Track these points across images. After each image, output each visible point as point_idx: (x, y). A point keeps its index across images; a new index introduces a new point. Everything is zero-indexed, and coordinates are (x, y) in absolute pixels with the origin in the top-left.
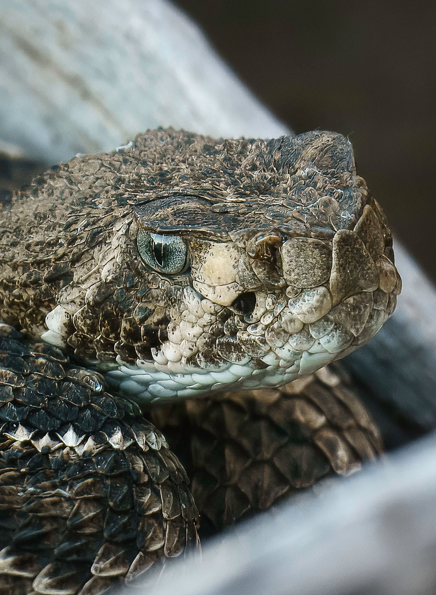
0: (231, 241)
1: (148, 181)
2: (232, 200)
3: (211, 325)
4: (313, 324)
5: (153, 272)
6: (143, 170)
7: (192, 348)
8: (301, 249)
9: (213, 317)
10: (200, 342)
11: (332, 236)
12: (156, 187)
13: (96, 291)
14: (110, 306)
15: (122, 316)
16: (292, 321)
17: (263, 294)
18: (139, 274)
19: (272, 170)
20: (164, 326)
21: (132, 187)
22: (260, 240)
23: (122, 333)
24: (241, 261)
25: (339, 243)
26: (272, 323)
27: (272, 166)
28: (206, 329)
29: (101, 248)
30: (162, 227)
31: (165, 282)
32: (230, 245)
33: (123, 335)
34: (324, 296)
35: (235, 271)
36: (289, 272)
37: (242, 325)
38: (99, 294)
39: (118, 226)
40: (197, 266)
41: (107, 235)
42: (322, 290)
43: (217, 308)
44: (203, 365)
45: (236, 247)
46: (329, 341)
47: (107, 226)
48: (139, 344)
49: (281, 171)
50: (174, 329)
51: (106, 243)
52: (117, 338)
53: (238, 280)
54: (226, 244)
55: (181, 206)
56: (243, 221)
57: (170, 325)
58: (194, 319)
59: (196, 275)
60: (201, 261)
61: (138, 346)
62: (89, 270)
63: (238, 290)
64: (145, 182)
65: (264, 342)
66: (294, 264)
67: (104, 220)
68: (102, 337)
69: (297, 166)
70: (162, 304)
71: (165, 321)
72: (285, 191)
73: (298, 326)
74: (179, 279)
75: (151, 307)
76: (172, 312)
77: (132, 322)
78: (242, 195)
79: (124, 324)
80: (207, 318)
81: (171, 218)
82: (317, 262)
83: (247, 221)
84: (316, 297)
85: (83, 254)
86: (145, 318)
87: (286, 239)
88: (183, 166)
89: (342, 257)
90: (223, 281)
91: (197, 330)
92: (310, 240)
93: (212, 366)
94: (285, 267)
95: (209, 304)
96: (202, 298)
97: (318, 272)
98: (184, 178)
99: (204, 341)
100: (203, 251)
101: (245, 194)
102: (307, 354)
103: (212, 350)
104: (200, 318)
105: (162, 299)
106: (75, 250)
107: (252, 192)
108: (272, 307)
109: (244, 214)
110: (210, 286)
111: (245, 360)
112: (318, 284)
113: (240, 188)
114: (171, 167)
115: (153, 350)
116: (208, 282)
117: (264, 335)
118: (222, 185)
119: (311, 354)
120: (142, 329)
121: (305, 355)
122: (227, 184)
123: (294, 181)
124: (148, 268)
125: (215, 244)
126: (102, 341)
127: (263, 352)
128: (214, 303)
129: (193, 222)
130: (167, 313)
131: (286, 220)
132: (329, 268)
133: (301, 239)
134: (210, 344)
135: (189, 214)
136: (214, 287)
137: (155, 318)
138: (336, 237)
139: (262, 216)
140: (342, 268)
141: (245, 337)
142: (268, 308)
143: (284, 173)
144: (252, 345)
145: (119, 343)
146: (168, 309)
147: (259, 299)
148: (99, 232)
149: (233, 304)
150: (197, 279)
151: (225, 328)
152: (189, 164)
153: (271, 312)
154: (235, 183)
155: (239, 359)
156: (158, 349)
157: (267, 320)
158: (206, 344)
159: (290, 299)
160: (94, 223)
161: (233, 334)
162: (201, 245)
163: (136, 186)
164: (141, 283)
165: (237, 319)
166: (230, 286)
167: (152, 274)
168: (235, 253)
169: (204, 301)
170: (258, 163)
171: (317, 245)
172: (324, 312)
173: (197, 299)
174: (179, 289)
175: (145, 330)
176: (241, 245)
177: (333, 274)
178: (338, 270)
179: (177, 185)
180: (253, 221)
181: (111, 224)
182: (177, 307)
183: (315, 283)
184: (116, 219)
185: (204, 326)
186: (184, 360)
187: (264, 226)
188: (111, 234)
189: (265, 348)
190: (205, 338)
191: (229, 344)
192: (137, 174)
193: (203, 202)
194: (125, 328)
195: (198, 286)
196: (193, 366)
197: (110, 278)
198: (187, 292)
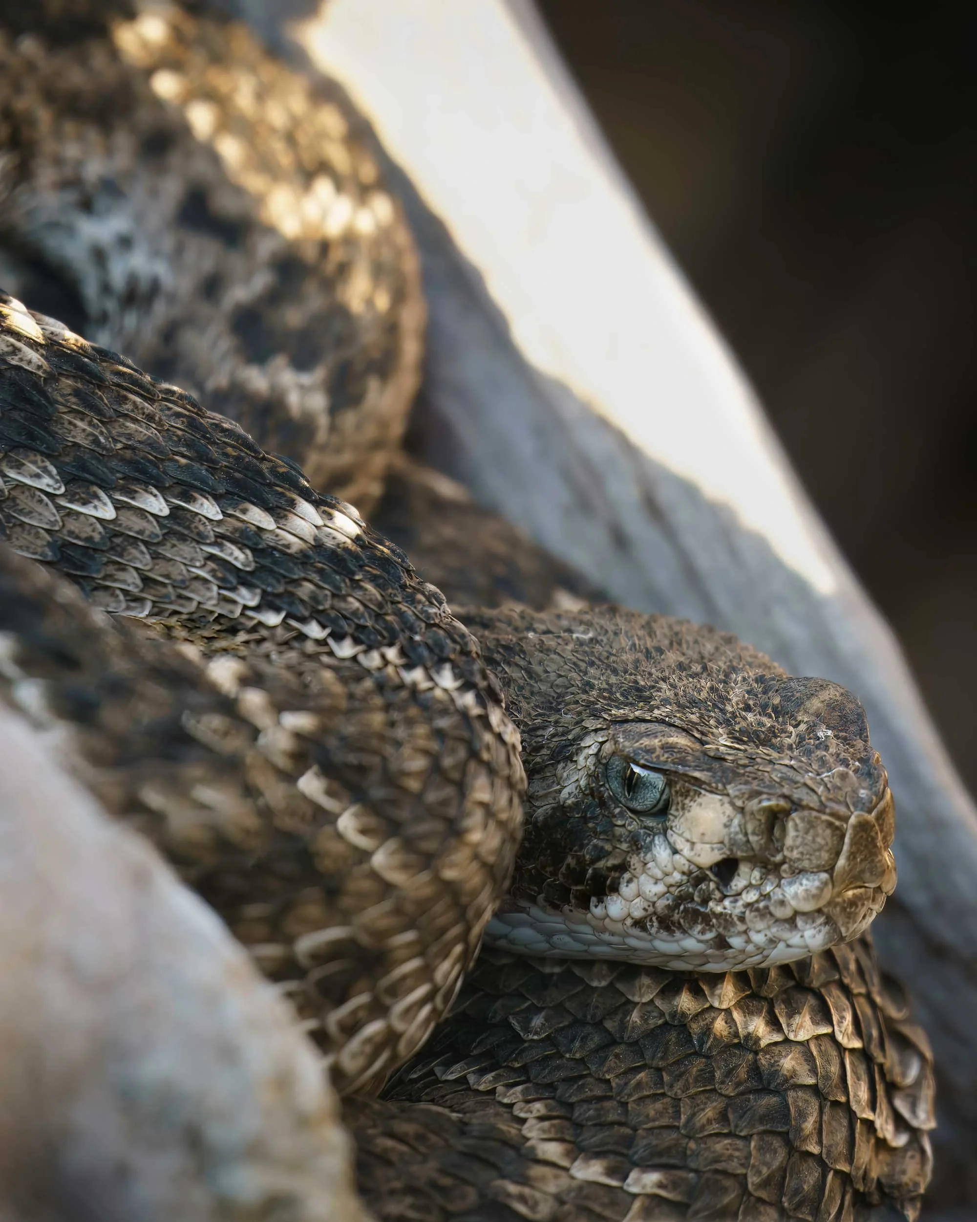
0: (728, 795)
1: (622, 695)
2: (725, 743)
3: (679, 886)
4: (804, 914)
5: (621, 805)
6: (613, 680)
7: (647, 908)
8: (811, 825)
9: (685, 878)
10: (661, 904)
11: (849, 818)
12: (631, 704)
13: (550, 812)
14: (561, 834)
15: (571, 850)
16: (782, 903)
17: (749, 865)
18: (603, 804)
19: (770, 717)
20: (617, 875)
21: (604, 698)
22: (765, 804)
23: (563, 869)
24: (736, 822)
25: (854, 827)
26: (757, 901)
27: (770, 711)
28: (672, 889)
29: (566, 765)
30: (646, 760)
31: (632, 822)
32: (726, 799)
33: (564, 872)
34: (825, 884)
35: (725, 831)
36: (791, 849)
37: (717, 895)
38: (552, 816)
39: (588, 741)
40: (676, 813)
41: (574, 750)
42: (824, 876)
43: (692, 867)
44: (653, 931)
45: (732, 804)
46: (814, 936)
47: (574, 740)
48: (579, 888)
49: (781, 719)
50: (630, 881)
51: (572, 761)
52: (554, 874)
53: (726, 841)
54: (719, 797)
55: (671, 740)
56: (743, 775)
57: (627, 876)
58: (659, 875)
59: (674, 824)
60: (683, 809)
61: (577, 890)
62: (549, 786)
63: (724, 853)
64: (618, 695)
65: (742, 919)
66: (799, 840)
67: (573, 732)
68: (535, 868)
69: (799, 718)
70: (624, 846)
71: (623, 867)
72: (790, 748)
73: (787, 913)
74: (650, 822)
75: (608, 847)
76: (634, 860)
77: (580, 861)
78: (739, 741)
79: (570, 860)
80: (677, 877)
81: (659, 751)
82: (827, 844)
83: (748, 776)
84: (817, 883)
85: (546, 766)
86: (599, 859)
87: (796, 810)
88: (664, 686)
89: (856, 844)
90: (707, 839)
91: (660, 888)
92: (825, 817)
93: (664, 934)
94: (789, 841)
95: (683, 861)
96: (675, 852)
97: (825, 856)
98: (665, 702)
99: (667, 903)
100: (689, 798)
101: (742, 740)
102: (785, 945)
103: (673, 916)
104: (667, 875)
105: (625, 840)
106: (538, 759)
107: (751, 740)
108: (759, 882)
109: (745, 766)
110: (688, 841)
111: (709, 936)
112: (820, 869)
113: (735, 730)
114: (649, 684)
115: (594, 900)
116: (687, 835)
117: (744, 913)
118: (712, 722)
119: (788, 946)
120: (590, 871)
121: (781, 945)
122: (718, 721)
123: (800, 738)
124: (615, 800)
125: (707, 794)
126: (533, 871)
127: (736, 931)
128: (689, 861)
129: (683, 762)
130: (628, 859)
131: (796, 786)
132: (838, 854)
133: (814, 814)
134: (672, 908)
135: (678, 752)
136: (693, 844)
137: (611, 862)
138: (853, 820)
139: (766, 774)
140: (852, 856)
141: (719, 909)
142: (754, 882)
143: (784, 723)
144: (726, 920)
145: (555, 880)
146: (630, 855)
147: (744, 868)
148: (567, 746)
149: (711, 868)
150: (674, 829)
151: (696, 894)
152: (671, 685)
153: (758, 887)
154: (727, 722)
155: (703, 932)
156: (601, 901)
157: (751, 896)
158: (668, 906)
159: (783, 878)
160: (563, 734)
161: (705, 902)
162: (688, 791)
163: (610, 699)
164: (604, 815)
165: (712, 886)
166: (715, 846)
167: (619, 807)
168: (729, 810)
169: (677, 857)
170: (751, 702)
171: (830, 825)
172: (821, 903)
173: (668, 851)
174: (649, 835)
175: (592, 873)
176: (739, 803)
177: (842, 862)
178: (848, 859)
179: (658, 708)
180: (755, 778)
181: (580, 738)
182: (642, 855)
183: (818, 866)
184: (586, 732)
185: (671, 886)
186: (629, 922)
187: (769, 787)
188: (580, 749)
189: (741, 927)
190: (668, 900)
191: (696, 913)
192: (608, 684)
193: (693, 739)
194: (568, 865)
195: (673, 838)
196: (639, 930)
197: (569, 802)
198: (658, 840)
